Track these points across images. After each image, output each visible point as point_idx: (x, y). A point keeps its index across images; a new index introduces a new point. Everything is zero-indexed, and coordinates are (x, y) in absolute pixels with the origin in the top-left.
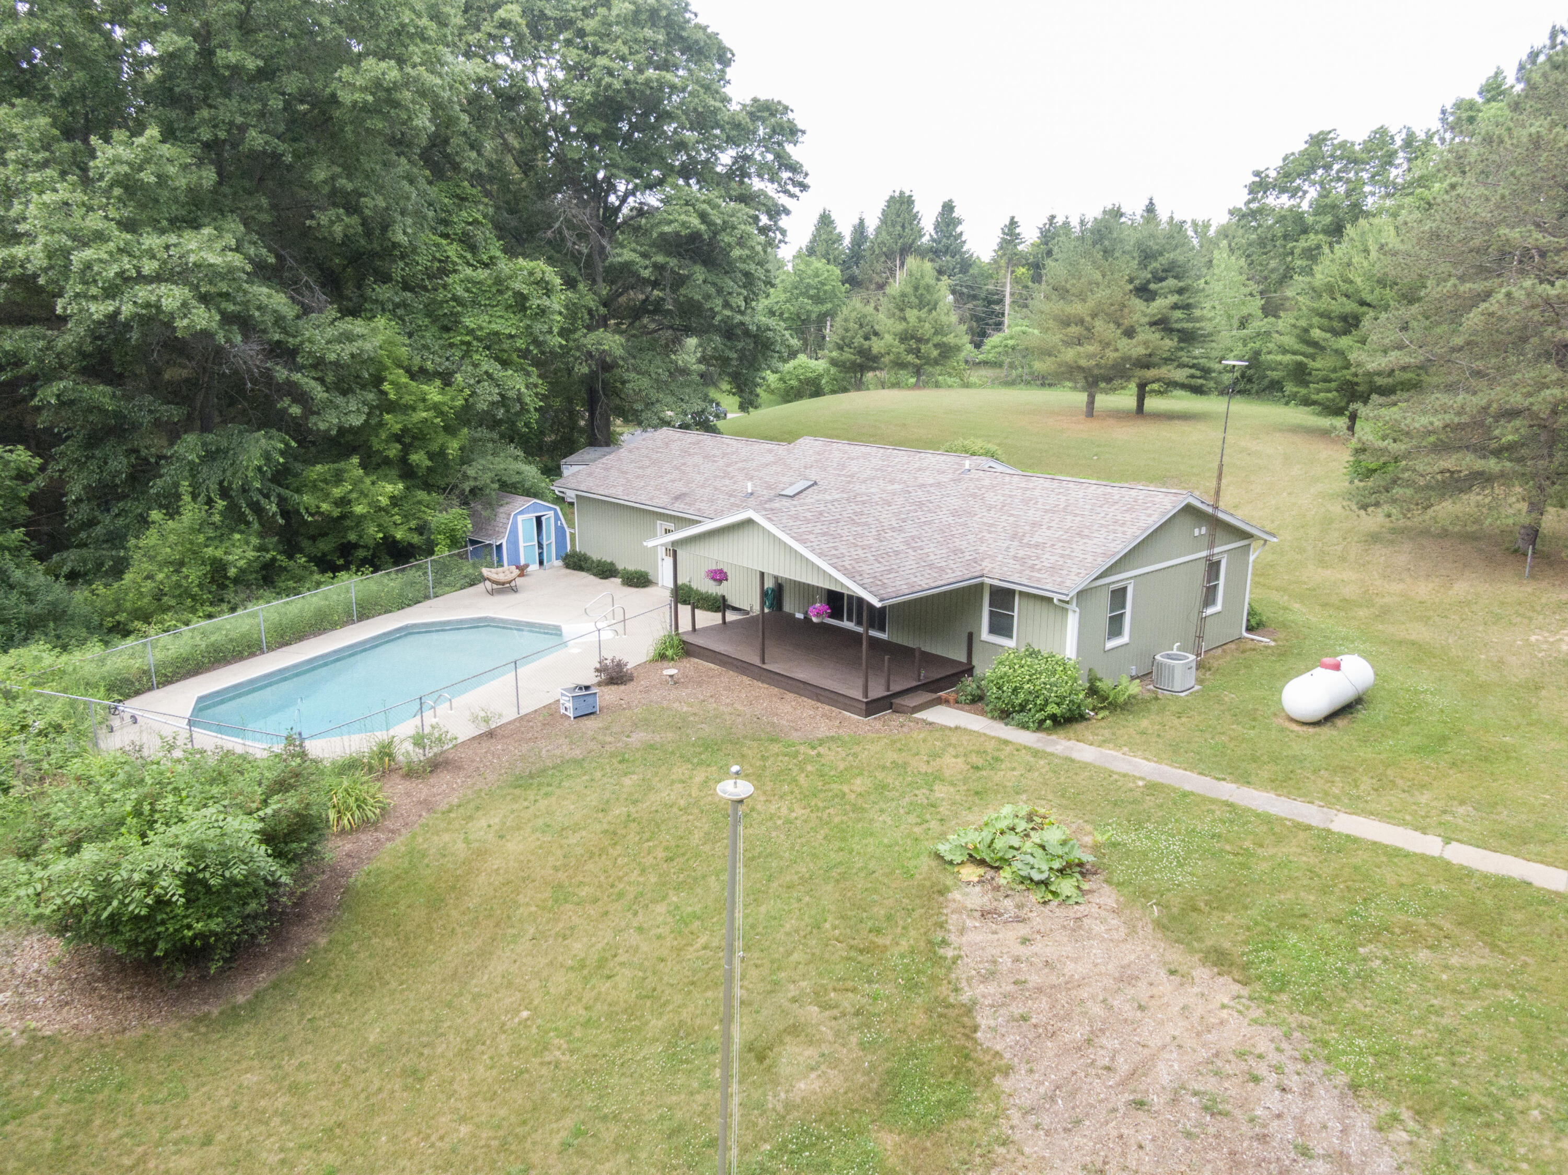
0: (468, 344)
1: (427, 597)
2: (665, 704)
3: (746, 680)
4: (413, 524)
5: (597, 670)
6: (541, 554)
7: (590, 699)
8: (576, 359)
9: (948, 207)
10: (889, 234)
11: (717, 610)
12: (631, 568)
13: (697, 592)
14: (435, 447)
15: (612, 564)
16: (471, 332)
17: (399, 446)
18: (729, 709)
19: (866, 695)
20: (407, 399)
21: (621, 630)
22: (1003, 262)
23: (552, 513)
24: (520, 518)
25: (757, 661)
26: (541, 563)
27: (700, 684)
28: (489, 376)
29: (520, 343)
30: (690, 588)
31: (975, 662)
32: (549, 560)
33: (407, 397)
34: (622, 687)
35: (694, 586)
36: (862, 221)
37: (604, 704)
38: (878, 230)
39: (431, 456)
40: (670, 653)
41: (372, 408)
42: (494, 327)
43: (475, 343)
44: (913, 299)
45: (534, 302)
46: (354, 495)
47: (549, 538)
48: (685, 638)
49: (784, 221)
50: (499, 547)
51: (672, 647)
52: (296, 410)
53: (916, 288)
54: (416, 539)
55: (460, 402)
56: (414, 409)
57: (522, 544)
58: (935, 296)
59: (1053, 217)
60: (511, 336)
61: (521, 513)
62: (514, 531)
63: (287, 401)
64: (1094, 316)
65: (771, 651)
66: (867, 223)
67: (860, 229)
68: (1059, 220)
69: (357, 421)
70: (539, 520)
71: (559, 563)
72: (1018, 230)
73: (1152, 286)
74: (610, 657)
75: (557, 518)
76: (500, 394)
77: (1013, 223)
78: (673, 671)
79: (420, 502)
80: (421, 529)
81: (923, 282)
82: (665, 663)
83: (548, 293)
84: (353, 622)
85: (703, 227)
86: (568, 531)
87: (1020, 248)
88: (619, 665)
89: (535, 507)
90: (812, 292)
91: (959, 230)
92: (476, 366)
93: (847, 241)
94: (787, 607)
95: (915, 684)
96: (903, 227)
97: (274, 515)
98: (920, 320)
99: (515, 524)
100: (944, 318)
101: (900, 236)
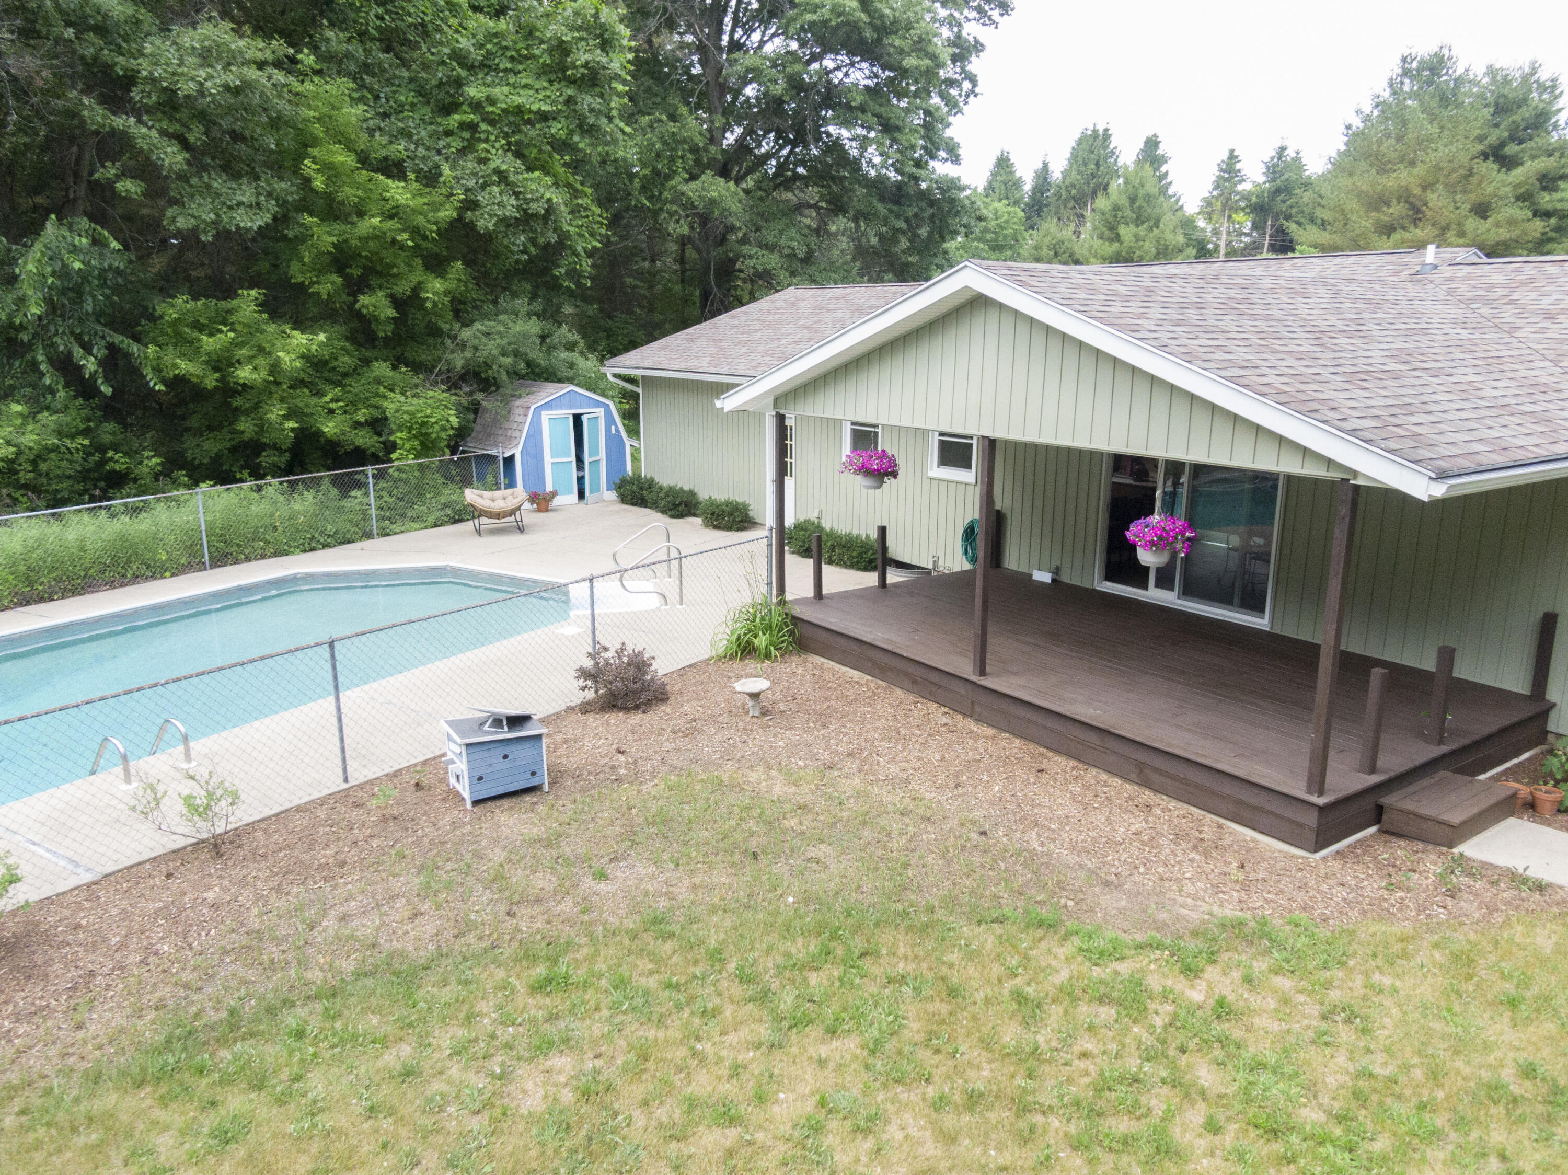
0: (472, 127)
1: (368, 535)
2: (727, 772)
3: (938, 714)
4: (362, 415)
5: (584, 673)
6: (581, 480)
7: (522, 754)
8: (671, 214)
9: (1152, 143)
10: (1079, 172)
11: (868, 566)
12: (720, 496)
13: (832, 535)
14: (403, 288)
15: (692, 494)
16: (476, 106)
17: (339, 280)
18: (896, 798)
19: (1318, 783)
20: (348, 193)
21: (673, 596)
22: (1218, 205)
23: (601, 412)
24: (546, 415)
25: (965, 667)
26: (581, 495)
27: (822, 719)
28: (502, 177)
29: (556, 128)
30: (819, 528)
31: (1553, 694)
32: (596, 489)
33: (348, 191)
34: (636, 718)
35: (827, 525)
36: (1045, 165)
37: (571, 761)
38: (1066, 174)
39: (397, 302)
40: (761, 641)
41: (282, 203)
42: (519, 100)
43: (483, 126)
44: (1128, 213)
45: (581, 57)
46: (244, 352)
47: (595, 451)
48: (797, 611)
49: (975, 65)
50: (509, 461)
51: (767, 628)
52: (129, 187)
53: (1133, 200)
54: (365, 439)
55: (447, 213)
56: (361, 214)
57: (548, 459)
58: (1157, 211)
59: (1283, 149)
60: (544, 117)
61: (548, 406)
62: (535, 436)
63: (111, 170)
64: (1426, 187)
65: (999, 645)
66: (1051, 167)
67: (1043, 174)
68: (1290, 153)
69: (251, 221)
70: (577, 419)
71: (612, 496)
72: (1238, 166)
73: (1511, 149)
74: (614, 646)
75: (610, 420)
76: (518, 208)
77: (1233, 157)
78: (759, 684)
79: (378, 381)
80: (378, 424)
81: (1141, 192)
82: (751, 665)
83: (606, 43)
84: (202, 567)
85: (864, 16)
86: (628, 442)
87: (1240, 187)
88: (639, 664)
89: (570, 399)
90: (989, 236)
91: (1164, 169)
92: (483, 161)
93: (1027, 187)
94: (1013, 560)
95: (1435, 751)
96: (1097, 165)
97: (93, 375)
98: (1137, 238)
99: (536, 423)
100: (1169, 236)
101: (1093, 176)
